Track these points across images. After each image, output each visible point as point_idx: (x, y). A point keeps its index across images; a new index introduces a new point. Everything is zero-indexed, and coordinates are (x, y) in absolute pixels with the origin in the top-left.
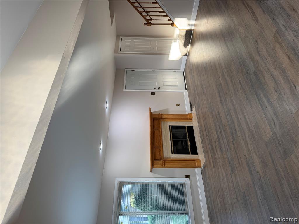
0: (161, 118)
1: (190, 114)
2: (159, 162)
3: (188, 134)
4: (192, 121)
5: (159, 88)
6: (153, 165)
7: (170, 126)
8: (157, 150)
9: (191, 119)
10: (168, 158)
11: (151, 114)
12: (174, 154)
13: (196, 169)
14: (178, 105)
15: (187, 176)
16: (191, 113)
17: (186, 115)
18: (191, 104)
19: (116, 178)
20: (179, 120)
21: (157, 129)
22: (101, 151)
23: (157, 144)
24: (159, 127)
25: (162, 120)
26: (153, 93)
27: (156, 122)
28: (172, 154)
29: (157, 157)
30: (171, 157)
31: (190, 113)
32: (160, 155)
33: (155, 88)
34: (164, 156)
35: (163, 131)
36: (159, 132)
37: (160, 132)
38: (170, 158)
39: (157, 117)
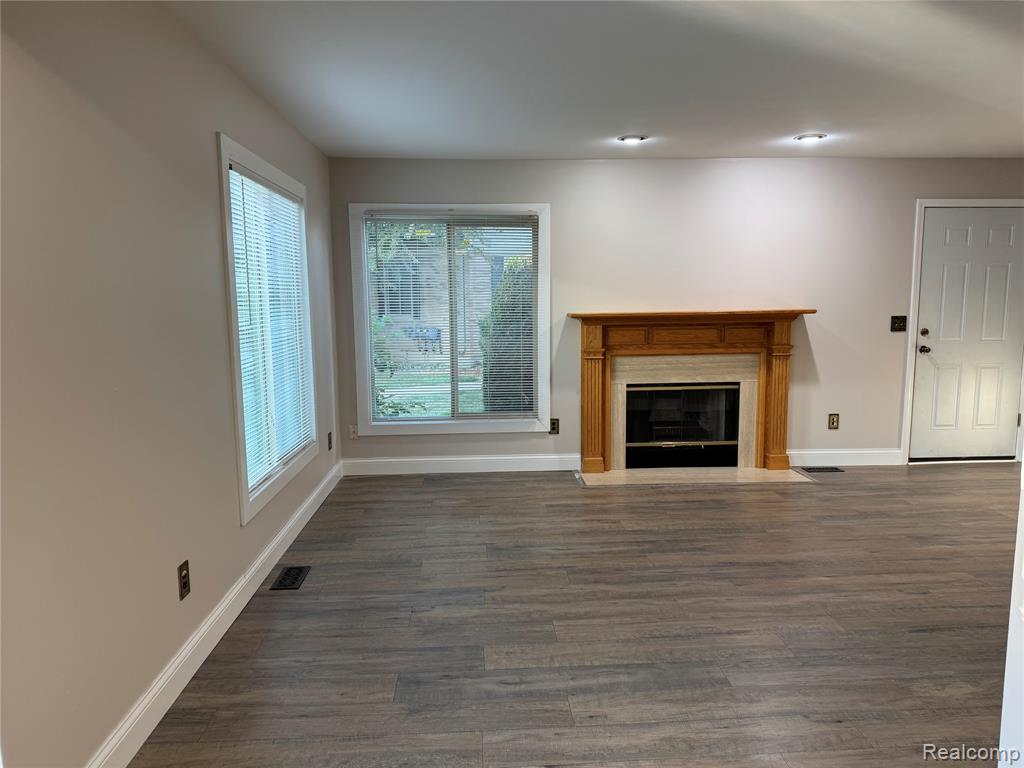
0: (769, 354)
1: (785, 463)
2: (598, 342)
3: (702, 444)
4: (756, 467)
5: (924, 350)
6: (587, 320)
7: (738, 384)
8: (638, 335)
9: (765, 462)
10: (613, 371)
11: (792, 317)
12: (628, 392)
13: (578, 456)
14: (833, 422)
15: (555, 426)
16: (789, 468)
17: (784, 448)
18: (835, 469)
19: (548, 205)
20: (761, 420)
21: (722, 339)
22: (615, 141)
23: (663, 335)
24: (733, 345)
25: (763, 356)
26: (899, 324)
27: (758, 334)
28: (628, 386)
29: (615, 337)
30: (617, 381)
31: (791, 465)
32: (621, 346)
33: (925, 332)
34: (620, 360)
35: (718, 358)
36: (711, 345)
37: (710, 348)
38: (613, 378)
39: (776, 340)
